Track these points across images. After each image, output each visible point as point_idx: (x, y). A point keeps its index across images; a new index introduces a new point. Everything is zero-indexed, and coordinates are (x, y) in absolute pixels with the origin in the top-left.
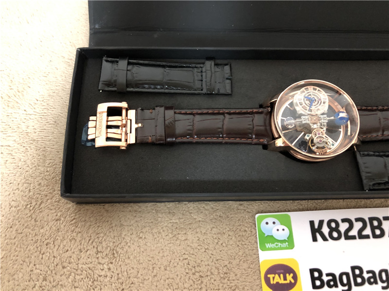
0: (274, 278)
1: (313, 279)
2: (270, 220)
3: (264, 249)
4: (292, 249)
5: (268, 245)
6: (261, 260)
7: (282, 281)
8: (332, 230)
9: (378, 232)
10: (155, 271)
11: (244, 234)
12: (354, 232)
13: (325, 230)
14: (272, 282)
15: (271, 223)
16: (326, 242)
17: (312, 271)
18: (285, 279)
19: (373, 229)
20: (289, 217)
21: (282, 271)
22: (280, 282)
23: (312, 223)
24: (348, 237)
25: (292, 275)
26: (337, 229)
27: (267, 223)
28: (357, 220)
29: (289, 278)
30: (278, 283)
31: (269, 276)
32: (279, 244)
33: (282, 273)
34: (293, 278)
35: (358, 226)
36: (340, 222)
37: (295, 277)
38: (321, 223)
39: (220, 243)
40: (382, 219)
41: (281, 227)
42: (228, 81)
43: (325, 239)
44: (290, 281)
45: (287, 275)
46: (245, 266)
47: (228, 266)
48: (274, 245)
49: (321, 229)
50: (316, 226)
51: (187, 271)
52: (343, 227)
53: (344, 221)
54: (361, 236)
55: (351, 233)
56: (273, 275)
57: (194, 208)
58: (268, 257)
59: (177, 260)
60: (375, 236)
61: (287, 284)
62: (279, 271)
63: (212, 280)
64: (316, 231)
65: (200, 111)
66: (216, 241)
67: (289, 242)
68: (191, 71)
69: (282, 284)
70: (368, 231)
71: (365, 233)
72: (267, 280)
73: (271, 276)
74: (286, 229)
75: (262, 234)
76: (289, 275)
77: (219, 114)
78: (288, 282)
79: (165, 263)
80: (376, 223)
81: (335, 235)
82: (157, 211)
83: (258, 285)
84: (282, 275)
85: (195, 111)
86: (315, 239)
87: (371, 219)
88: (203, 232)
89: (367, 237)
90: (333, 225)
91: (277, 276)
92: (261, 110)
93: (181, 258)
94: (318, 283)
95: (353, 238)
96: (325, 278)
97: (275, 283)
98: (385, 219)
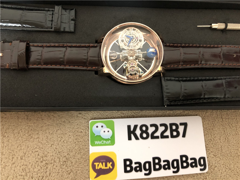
0: (98, 165)
1: (126, 166)
2: (100, 125)
3: (93, 145)
4: (113, 145)
5: (96, 142)
6: (90, 153)
7: (104, 167)
8: (142, 132)
9: (175, 133)
10: (14, 160)
11: (80, 134)
12: (158, 134)
13: (138, 132)
14: (97, 168)
15: (100, 127)
16: (137, 141)
17: (125, 161)
18: (106, 166)
19: (172, 131)
20: (113, 122)
21: (105, 161)
22: (102, 168)
23: (129, 127)
24: (153, 137)
25: (111, 163)
26: (146, 132)
27: (97, 127)
28: (161, 125)
29: (109, 165)
30: (100, 168)
31: (95, 164)
32: (104, 141)
33: (104, 162)
34: (111, 165)
35: (161, 129)
36: (149, 126)
37: (113, 165)
38: (136, 126)
39: (62, 141)
40: (179, 124)
41: (106, 130)
42: (73, 22)
43: (137, 138)
44: (109, 167)
45: (108, 163)
46: (79, 156)
47: (67, 156)
48: (101, 142)
49: (135, 131)
50: (132, 129)
51: (37, 160)
52: (151, 130)
53: (152, 125)
54: (163, 136)
55: (156, 135)
56: (98, 163)
57: (45, 115)
58: (95, 151)
59: (31, 152)
60: (172, 136)
61: (107, 169)
62: (102, 161)
63: (55, 166)
64: (131, 133)
65: (48, 45)
66: (60, 139)
67: (112, 141)
68: (44, 13)
69: (103, 169)
70: (168, 133)
71: (165, 134)
72: (94, 167)
73: (96, 164)
74: (111, 131)
75: (93, 134)
76: (109, 163)
77: (63, 47)
78: (108, 168)
79: (22, 154)
80: (174, 127)
81: (145, 135)
82: (18, 118)
83: (86, 170)
84: (104, 164)
85: (45, 44)
86: (130, 139)
87: (171, 125)
88: (51, 132)
89: (167, 137)
90: (144, 128)
91: (101, 164)
92: (96, 45)
93: (34, 151)
94: (129, 169)
95: (157, 137)
96: (134, 165)
97: (99, 168)
98: (181, 124)
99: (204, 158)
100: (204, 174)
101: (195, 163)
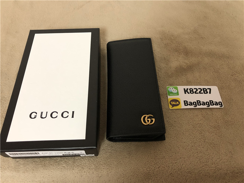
1: (185, 103)
2: (171, 88)
5: (170, 94)
6: (168, 98)
7: (175, 104)
9: (206, 92)
12: (198, 92)
13: (189, 91)
15: (171, 89)
17: (184, 101)
18: (176, 103)
19: (204, 91)
20: (177, 87)
23: (184, 89)
26: (192, 91)
28: (199, 89)
29: (177, 103)
32: (174, 94)
36: (193, 89)
37: (179, 103)
38: (187, 89)
43: (188, 93)
52: (194, 90)
53: (194, 89)
54: (200, 93)
55: (197, 92)
60: (204, 93)
62: (174, 101)
64: (186, 91)
70: (202, 92)
73: (172, 102)
74: (176, 90)
81: (192, 92)
86: (185, 93)
87: (203, 89)
89: (202, 93)
94: (186, 104)
95: (198, 93)
96: (189, 103)
97: (173, 104)
98: (208, 89)
99: (221, 102)
100: (222, 108)
101: (217, 104)
